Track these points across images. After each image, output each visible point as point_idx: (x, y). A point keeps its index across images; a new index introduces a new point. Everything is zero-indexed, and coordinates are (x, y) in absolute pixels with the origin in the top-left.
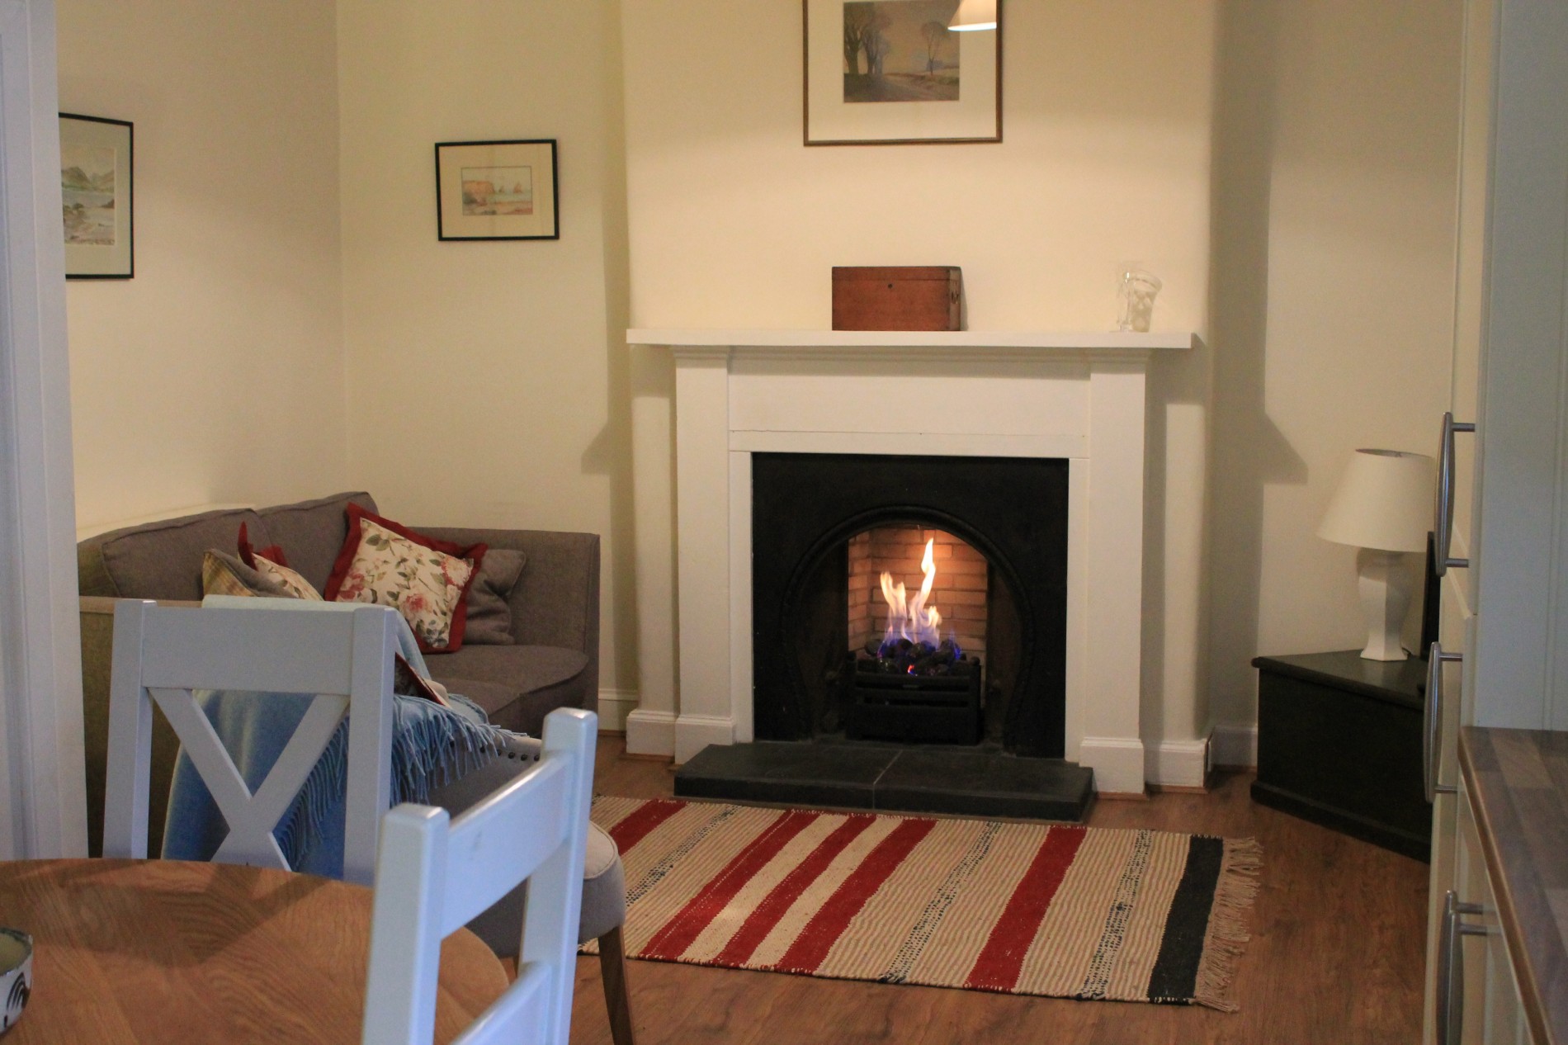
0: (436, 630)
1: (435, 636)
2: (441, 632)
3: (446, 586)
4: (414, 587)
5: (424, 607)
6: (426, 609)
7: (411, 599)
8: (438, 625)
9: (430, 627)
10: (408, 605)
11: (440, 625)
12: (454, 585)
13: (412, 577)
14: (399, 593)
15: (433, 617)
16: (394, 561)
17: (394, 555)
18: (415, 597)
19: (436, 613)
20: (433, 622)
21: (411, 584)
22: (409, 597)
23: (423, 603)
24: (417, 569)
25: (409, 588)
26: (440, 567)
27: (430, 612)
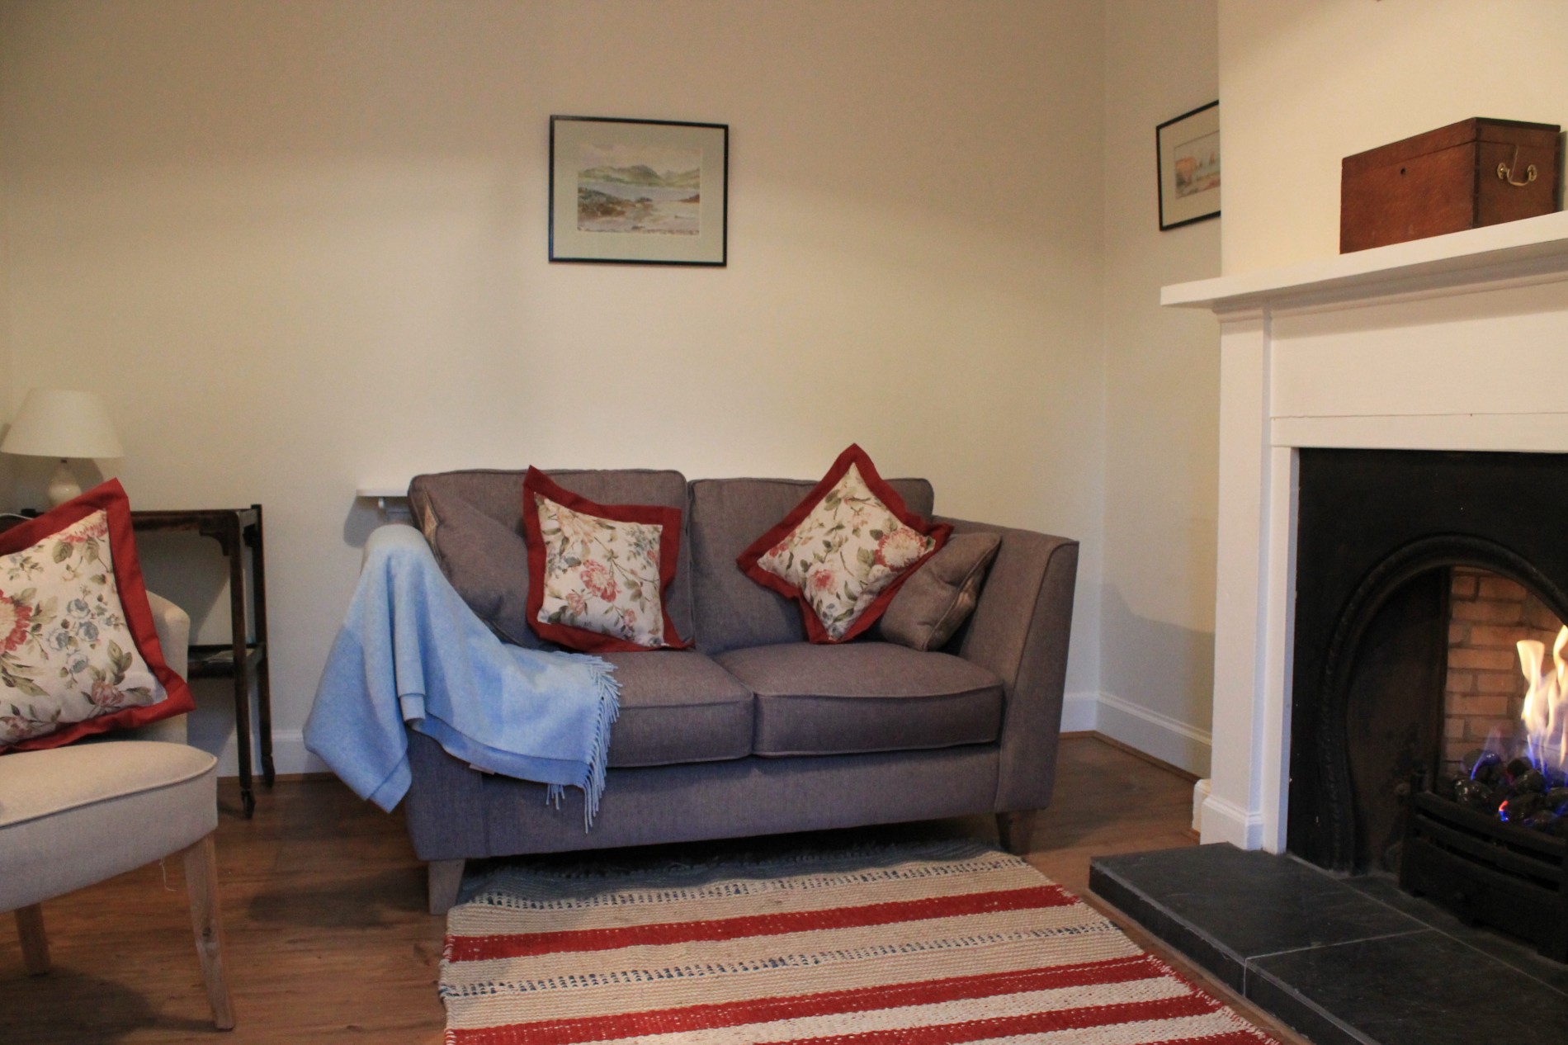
0: (832, 616)
1: (830, 622)
2: (836, 620)
3: (871, 566)
4: (829, 561)
5: (828, 587)
6: (829, 590)
7: (819, 575)
8: (836, 610)
9: (827, 611)
10: (814, 580)
11: (839, 610)
12: (885, 565)
13: (835, 548)
14: (811, 564)
15: (835, 600)
16: (829, 525)
17: (834, 519)
18: (823, 574)
19: (838, 596)
20: (831, 606)
21: (830, 556)
22: (817, 572)
23: (829, 582)
24: (847, 540)
25: (823, 562)
26: (877, 542)
27: (832, 594)
